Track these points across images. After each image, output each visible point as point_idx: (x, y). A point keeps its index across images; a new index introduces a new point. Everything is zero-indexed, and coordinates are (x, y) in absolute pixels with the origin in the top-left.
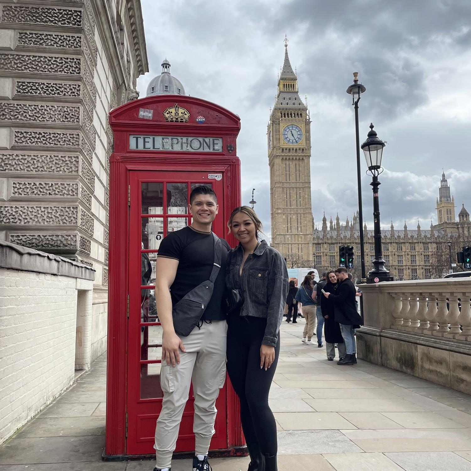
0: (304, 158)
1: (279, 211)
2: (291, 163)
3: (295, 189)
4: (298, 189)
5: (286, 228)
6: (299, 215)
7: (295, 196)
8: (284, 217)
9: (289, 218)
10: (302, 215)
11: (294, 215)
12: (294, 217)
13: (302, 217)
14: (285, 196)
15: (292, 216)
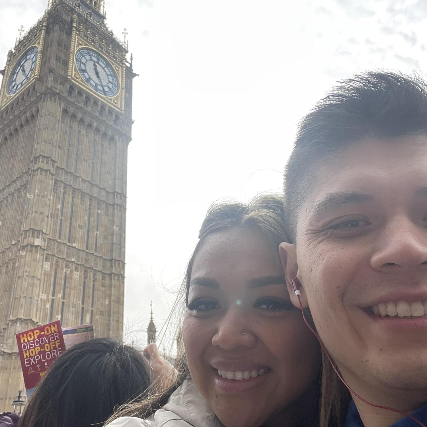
0: (117, 137)
1: (38, 242)
2: (83, 132)
3: (87, 199)
4: (95, 203)
5: (48, 306)
6: (91, 275)
7: (86, 218)
8: (47, 266)
9: (61, 275)
10: (99, 276)
11: (76, 269)
12: (76, 275)
13: (98, 284)
14: (59, 207)
15: (71, 272)
